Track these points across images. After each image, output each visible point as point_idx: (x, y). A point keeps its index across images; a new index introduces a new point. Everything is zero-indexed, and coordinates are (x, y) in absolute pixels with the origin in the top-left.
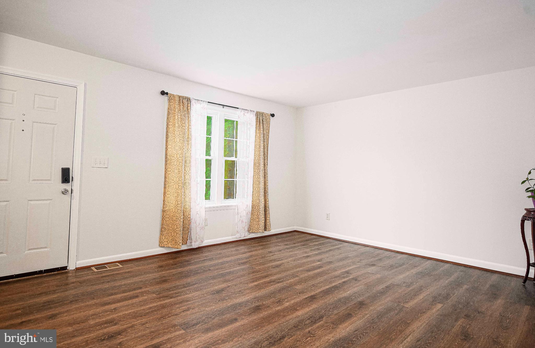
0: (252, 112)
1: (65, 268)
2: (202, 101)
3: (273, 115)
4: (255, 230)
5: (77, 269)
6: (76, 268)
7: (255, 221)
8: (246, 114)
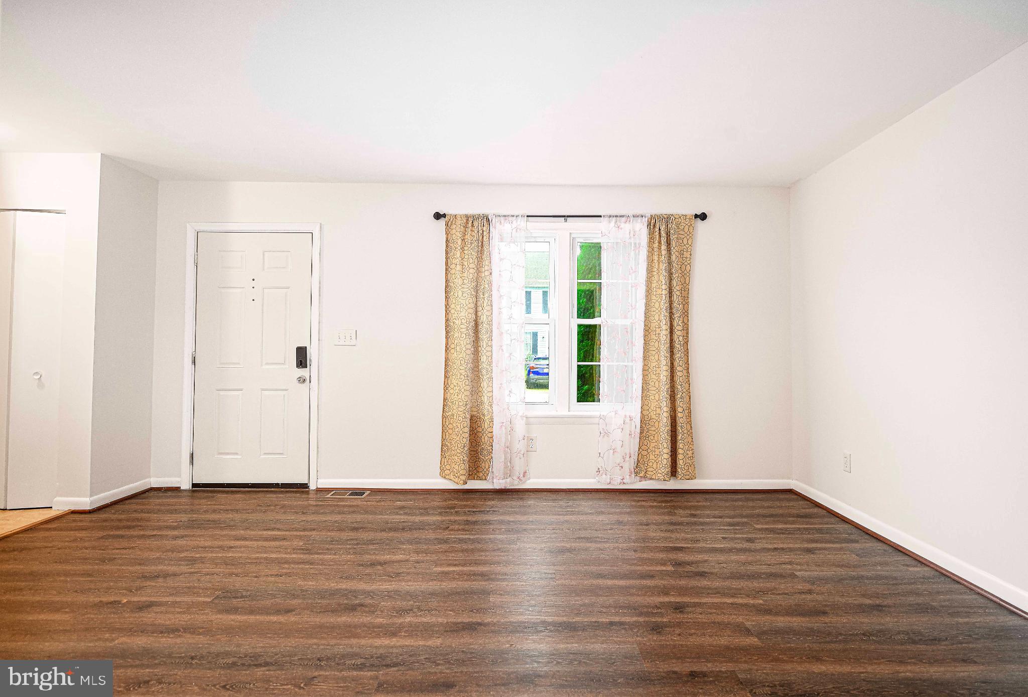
0: (639, 219)
1: (305, 486)
2: (513, 216)
3: (703, 217)
4: (652, 473)
5: (319, 490)
6: (317, 488)
7: (654, 454)
8: (623, 225)
